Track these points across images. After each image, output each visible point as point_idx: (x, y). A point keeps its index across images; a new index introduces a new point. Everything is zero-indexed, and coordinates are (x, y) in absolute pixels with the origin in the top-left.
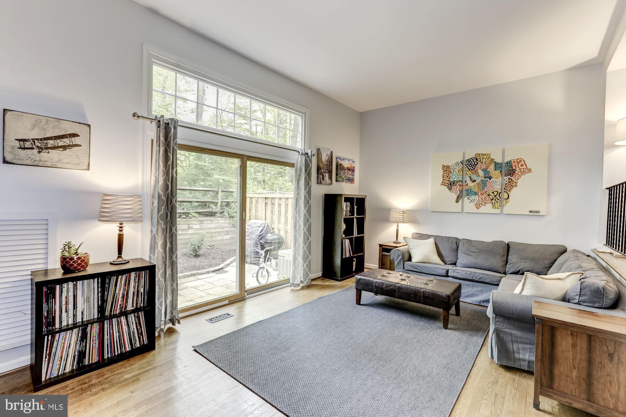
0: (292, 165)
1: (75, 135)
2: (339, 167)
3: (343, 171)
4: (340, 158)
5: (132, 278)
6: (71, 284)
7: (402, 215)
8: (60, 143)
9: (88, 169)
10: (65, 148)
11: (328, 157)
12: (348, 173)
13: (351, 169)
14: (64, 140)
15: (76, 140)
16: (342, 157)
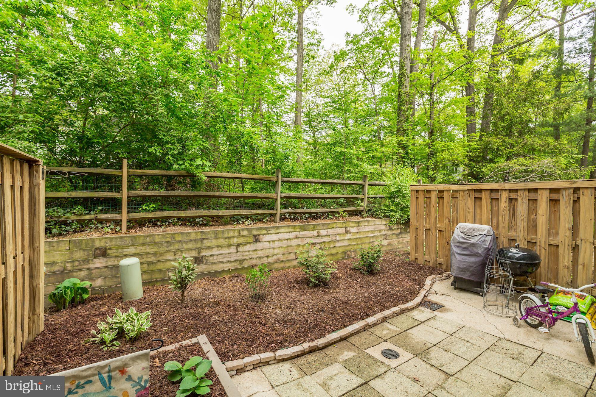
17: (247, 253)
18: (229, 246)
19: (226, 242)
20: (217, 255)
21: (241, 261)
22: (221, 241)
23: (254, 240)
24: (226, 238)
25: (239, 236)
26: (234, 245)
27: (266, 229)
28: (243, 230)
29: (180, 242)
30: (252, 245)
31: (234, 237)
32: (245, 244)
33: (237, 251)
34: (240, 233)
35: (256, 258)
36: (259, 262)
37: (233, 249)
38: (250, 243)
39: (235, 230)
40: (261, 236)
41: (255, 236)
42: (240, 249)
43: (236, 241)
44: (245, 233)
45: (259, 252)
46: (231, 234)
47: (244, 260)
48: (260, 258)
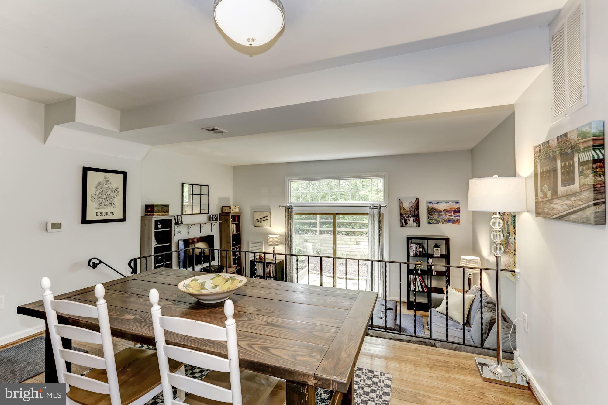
0: (367, 214)
1: (267, 216)
2: (430, 211)
3: (437, 214)
4: (430, 203)
5: (272, 266)
6: (258, 263)
7: (465, 263)
8: (264, 219)
9: (270, 227)
10: (265, 220)
11: (411, 205)
12: (446, 215)
13: (452, 211)
14: (265, 218)
15: (267, 218)
16: (435, 201)
17: (353, 249)
18: (346, 244)
19: (345, 243)
20: (341, 247)
21: (351, 252)
22: (343, 242)
23: (357, 244)
24: (345, 241)
25: (350, 241)
26: (348, 244)
27: (364, 239)
28: (352, 238)
29: (328, 240)
30: (356, 245)
31: (348, 241)
32: (353, 245)
33: (349, 247)
34: (350, 240)
35: (358, 252)
36: (359, 254)
37: (347, 246)
38: (355, 244)
39: (348, 238)
40: (360, 242)
41: (357, 242)
42: (351, 246)
43: (349, 243)
44: (353, 240)
45: (358, 249)
46: (347, 240)
47: (352, 252)
48: (360, 252)
